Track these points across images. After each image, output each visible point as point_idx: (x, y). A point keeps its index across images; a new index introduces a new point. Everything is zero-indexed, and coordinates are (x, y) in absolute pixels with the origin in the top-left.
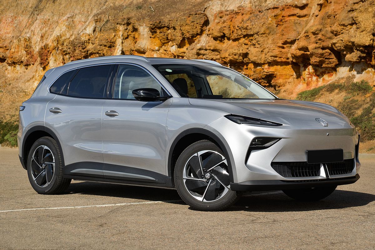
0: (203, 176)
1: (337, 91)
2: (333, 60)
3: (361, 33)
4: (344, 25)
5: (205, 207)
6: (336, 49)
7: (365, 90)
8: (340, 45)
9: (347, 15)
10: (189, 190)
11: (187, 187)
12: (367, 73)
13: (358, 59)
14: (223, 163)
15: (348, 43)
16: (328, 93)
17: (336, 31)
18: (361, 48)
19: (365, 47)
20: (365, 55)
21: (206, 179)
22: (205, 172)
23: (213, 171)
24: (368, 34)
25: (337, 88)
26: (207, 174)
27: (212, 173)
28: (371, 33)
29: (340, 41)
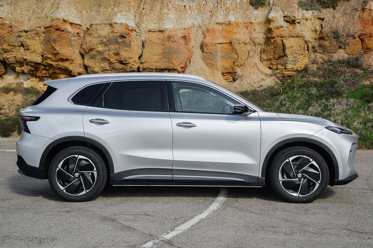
0: (295, 176)
1: (12, 93)
2: (2, 70)
3: (31, 54)
4: (14, 46)
5: (302, 200)
6: (8, 62)
7: (37, 93)
8: (13, 60)
9: (16, 39)
10: (286, 189)
11: (283, 187)
12: (31, 81)
13: (29, 71)
14: (312, 164)
15: (21, 59)
16: (4, 94)
17: (6, 49)
18: (33, 64)
19: (36, 63)
20: (34, 69)
21: (298, 178)
22: (297, 173)
23: (304, 172)
24: (38, 55)
25: (12, 91)
26: (299, 174)
27: (303, 173)
28: (41, 55)
29: (13, 57)
